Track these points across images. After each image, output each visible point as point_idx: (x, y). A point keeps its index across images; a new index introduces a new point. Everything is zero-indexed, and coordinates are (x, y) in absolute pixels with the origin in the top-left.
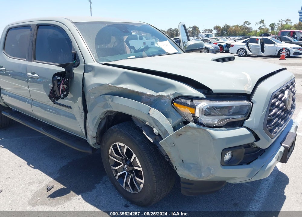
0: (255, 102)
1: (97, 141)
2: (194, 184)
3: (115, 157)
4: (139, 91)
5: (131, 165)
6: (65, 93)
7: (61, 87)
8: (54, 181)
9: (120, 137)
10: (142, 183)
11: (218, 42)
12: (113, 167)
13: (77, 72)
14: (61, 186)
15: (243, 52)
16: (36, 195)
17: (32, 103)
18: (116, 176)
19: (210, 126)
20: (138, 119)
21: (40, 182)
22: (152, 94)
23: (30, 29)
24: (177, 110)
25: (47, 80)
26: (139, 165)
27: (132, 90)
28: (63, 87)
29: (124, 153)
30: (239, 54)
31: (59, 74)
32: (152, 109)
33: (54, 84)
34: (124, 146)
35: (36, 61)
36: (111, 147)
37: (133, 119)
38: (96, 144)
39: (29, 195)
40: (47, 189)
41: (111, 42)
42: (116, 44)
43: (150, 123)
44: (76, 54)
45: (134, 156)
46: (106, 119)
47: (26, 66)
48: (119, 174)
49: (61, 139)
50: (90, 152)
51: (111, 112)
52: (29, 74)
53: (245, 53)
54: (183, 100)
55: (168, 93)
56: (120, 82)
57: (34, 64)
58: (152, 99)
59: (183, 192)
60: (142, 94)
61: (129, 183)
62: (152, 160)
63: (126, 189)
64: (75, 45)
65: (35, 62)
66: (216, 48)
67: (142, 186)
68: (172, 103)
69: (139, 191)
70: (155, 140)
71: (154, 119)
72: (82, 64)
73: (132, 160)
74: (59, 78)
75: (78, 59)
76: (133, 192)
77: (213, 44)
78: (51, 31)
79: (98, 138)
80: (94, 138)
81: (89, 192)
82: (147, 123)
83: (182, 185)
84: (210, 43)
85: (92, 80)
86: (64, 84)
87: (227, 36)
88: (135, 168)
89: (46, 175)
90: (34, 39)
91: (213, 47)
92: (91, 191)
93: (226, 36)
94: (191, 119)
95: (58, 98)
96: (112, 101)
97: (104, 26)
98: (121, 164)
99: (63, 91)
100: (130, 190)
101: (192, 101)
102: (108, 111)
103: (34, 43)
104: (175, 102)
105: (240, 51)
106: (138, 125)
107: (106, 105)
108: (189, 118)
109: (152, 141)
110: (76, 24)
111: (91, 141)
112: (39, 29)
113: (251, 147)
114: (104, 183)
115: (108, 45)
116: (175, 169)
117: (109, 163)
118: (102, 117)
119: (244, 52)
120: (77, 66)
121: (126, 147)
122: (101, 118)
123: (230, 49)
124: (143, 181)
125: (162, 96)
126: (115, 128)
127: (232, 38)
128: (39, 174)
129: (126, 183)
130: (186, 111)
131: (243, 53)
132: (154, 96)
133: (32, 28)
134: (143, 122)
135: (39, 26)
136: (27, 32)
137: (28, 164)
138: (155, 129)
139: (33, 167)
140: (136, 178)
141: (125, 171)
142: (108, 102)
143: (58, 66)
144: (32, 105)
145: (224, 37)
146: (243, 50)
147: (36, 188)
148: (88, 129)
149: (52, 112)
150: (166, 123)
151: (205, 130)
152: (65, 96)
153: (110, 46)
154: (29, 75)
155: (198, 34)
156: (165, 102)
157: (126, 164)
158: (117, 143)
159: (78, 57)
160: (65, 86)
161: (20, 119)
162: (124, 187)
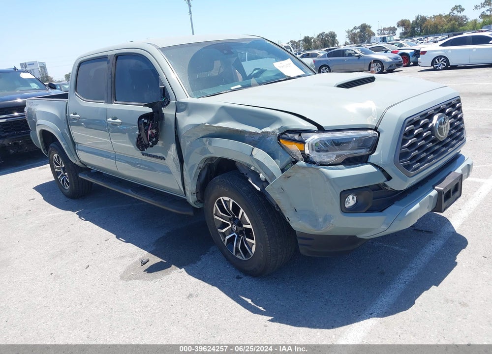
0: (382, 131)
1: (199, 199)
2: (313, 239)
3: (221, 217)
4: (241, 129)
5: (240, 223)
6: (155, 139)
7: (149, 133)
8: (150, 254)
9: (223, 188)
10: (254, 244)
11: (402, 48)
12: (220, 230)
13: (168, 112)
14: (158, 260)
15: (442, 62)
16: (129, 269)
17: (115, 157)
18: (224, 241)
19: (323, 164)
20: (242, 165)
21: (132, 255)
22: (255, 131)
23: (106, 62)
24: (284, 148)
25: (133, 127)
26: (249, 221)
27: (232, 129)
28: (152, 132)
29: (231, 209)
30: (435, 66)
31: (146, 116)
32: (256, 149)
33: (140, 129)
34: (230, 200)
35: (117, 102)
36: (216, 204)
37: (238, 165)
38: (197, 202)
39: (121, 269)
40: (141, 262)
41: (214, 67)
42: (222, 70)
43: (255, 168)
44: (164, 89)
45: (242, 211)
46: (206, 169)
47: (106, 110)
48: (227, 238)
49: (154, 201)
50: (191, 213)
51: (212, 159)
52: (110, 119)
53: (445, 64)
54: (290, 135)
55: (274, 129)
56: (217, 119)
57: (115, 106)
58: (257, 138)
59: (302, 251)
60: (244, 132)
61: (239, 248)
62: (262, 213)
63: (237, 256)
64: (163, 76)
65: (116, 104)
66: (396, 59)
67: (254, 248)
68: (279, 140)
69: (252, 255)
70: (263, 188)
71: (258, 161)
72: (173, 102)
73: (240, 217)
74: (146, 121)
75: (168, 95)
76: (245, 259)
77: (392, 52)
78: (133, 62)
79: (199, 194)
80: (194, 194)
81: (193, 265)
82: (252, 168)
83: (299, 241)
84: (386, 52)
85: (187, 121)
86: (152, 129)
87: (422, 36)
88: (244, 226)
89: (139, 249)
90: (113, 74)
91: (390, 58)
92: (195, 263)
93: (419, 35)
94: (300, 157)
95: (147, 146)
96: (210, 144)
97: (199, 48)
98: (229, 225)
99: (151, 137)
100: (241, 257)
101: (300, 135)
102: (207, 159)
103: (113, 79)
104: (282, 138)
105: (436, 60)
106: (243, 172)
107: (204, 151)
108: (298, 156)
109: (260, 190)
110: (163, 50)
111: (191, 199)
112: (118, 61)
113: (382, 189)
114: (212, 254)
115: (212, 72)
116: (288, 220)
117: (215, 224)
118: (201, 166)
119: (445, 62)
120: (167, 105)
121: (232, 201)
122: (200, 168)
123: (419, 59)
124: (254, 242)
125: (267, 132)
126: (217, 179)
127: (431, 38)
128: (131, 248)
129: (237, 248)
130: (294, 148)
131: (443, 64)
132: (258, 133)
133: (109, 61)
134: (248, 167)
135: (117, 56)
136: (104, 65)
137: (118, 237)
138: (261, 175)
139: (124, 240)
140: (247, 239)
141: (235, 234)
142: (206, 146)
143: (144, 106)
144: (115, 160)
145: (416, 39)
146: (443, 58)
147: (128, 262)
148: (186, 183)
149: (145, 169)
150: (273, 165)
151: (318, 169)
152: (155, 143)
153: (214, 73)
154: (110, 121)
155: (370, 36)
156: (272, 139)
157: (235, 223)
158: (221, 198)
159: (167, 92)
160: (154, 131)
161: (102, 181)
162: (234, 254)
